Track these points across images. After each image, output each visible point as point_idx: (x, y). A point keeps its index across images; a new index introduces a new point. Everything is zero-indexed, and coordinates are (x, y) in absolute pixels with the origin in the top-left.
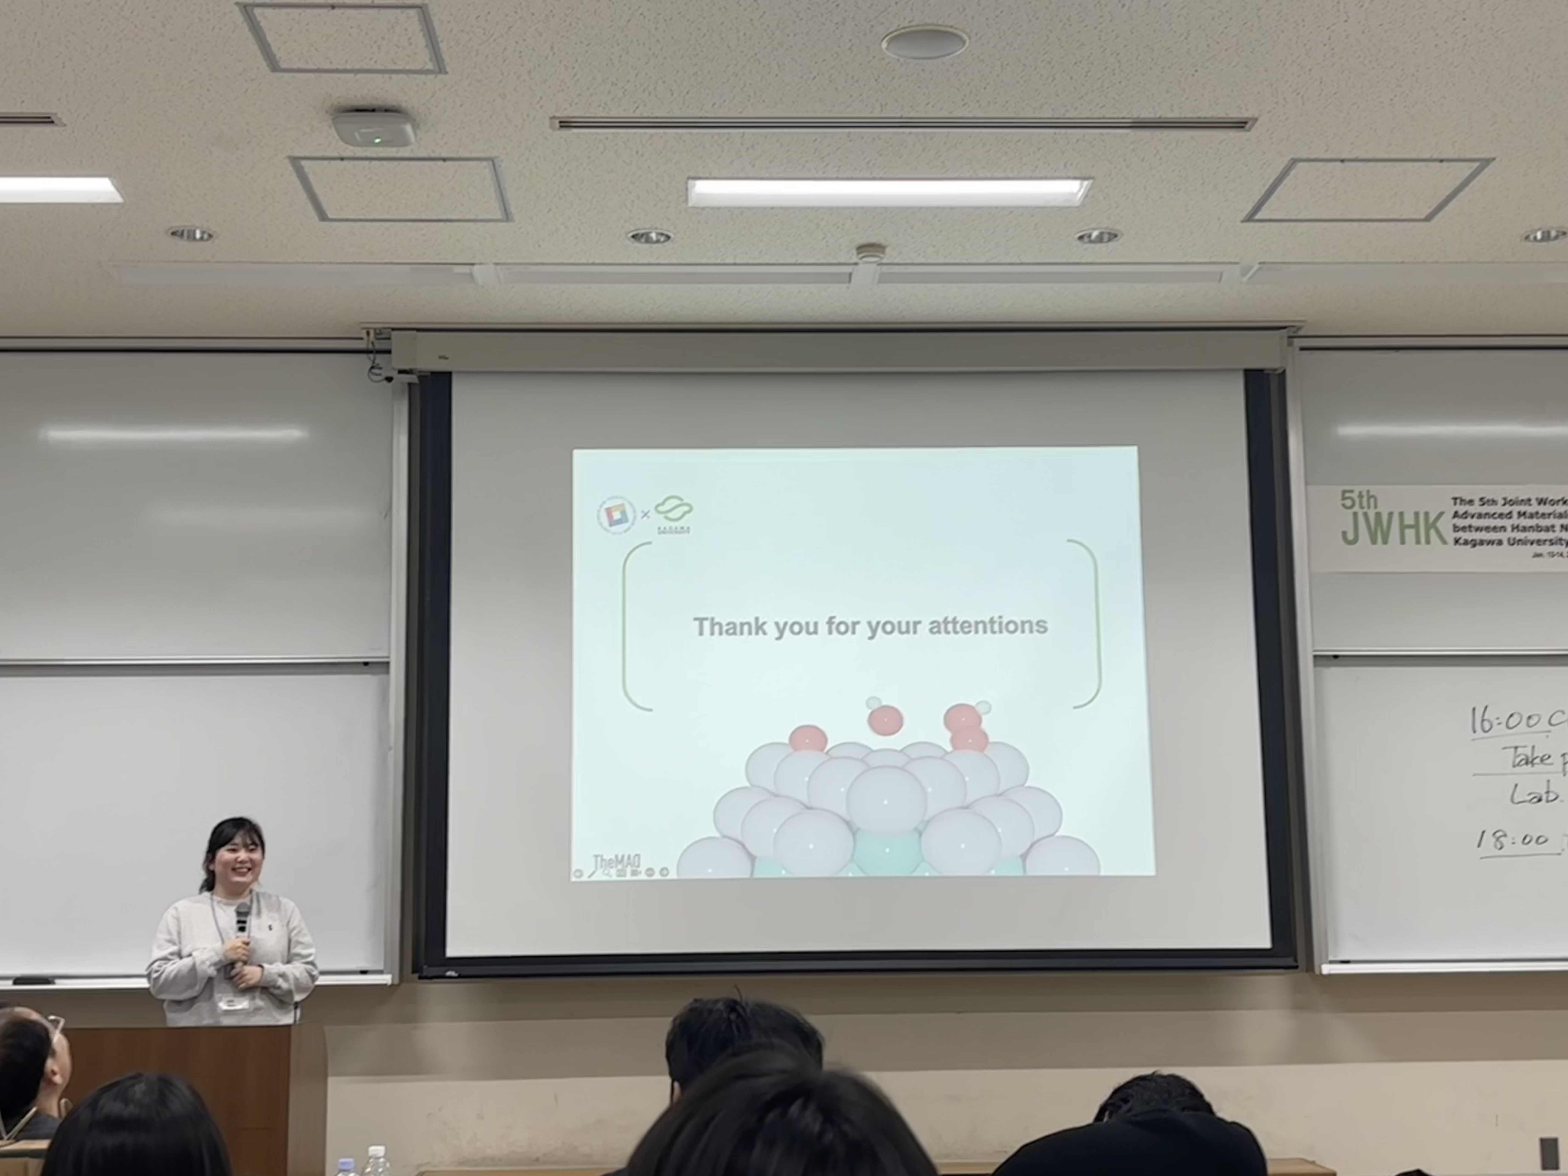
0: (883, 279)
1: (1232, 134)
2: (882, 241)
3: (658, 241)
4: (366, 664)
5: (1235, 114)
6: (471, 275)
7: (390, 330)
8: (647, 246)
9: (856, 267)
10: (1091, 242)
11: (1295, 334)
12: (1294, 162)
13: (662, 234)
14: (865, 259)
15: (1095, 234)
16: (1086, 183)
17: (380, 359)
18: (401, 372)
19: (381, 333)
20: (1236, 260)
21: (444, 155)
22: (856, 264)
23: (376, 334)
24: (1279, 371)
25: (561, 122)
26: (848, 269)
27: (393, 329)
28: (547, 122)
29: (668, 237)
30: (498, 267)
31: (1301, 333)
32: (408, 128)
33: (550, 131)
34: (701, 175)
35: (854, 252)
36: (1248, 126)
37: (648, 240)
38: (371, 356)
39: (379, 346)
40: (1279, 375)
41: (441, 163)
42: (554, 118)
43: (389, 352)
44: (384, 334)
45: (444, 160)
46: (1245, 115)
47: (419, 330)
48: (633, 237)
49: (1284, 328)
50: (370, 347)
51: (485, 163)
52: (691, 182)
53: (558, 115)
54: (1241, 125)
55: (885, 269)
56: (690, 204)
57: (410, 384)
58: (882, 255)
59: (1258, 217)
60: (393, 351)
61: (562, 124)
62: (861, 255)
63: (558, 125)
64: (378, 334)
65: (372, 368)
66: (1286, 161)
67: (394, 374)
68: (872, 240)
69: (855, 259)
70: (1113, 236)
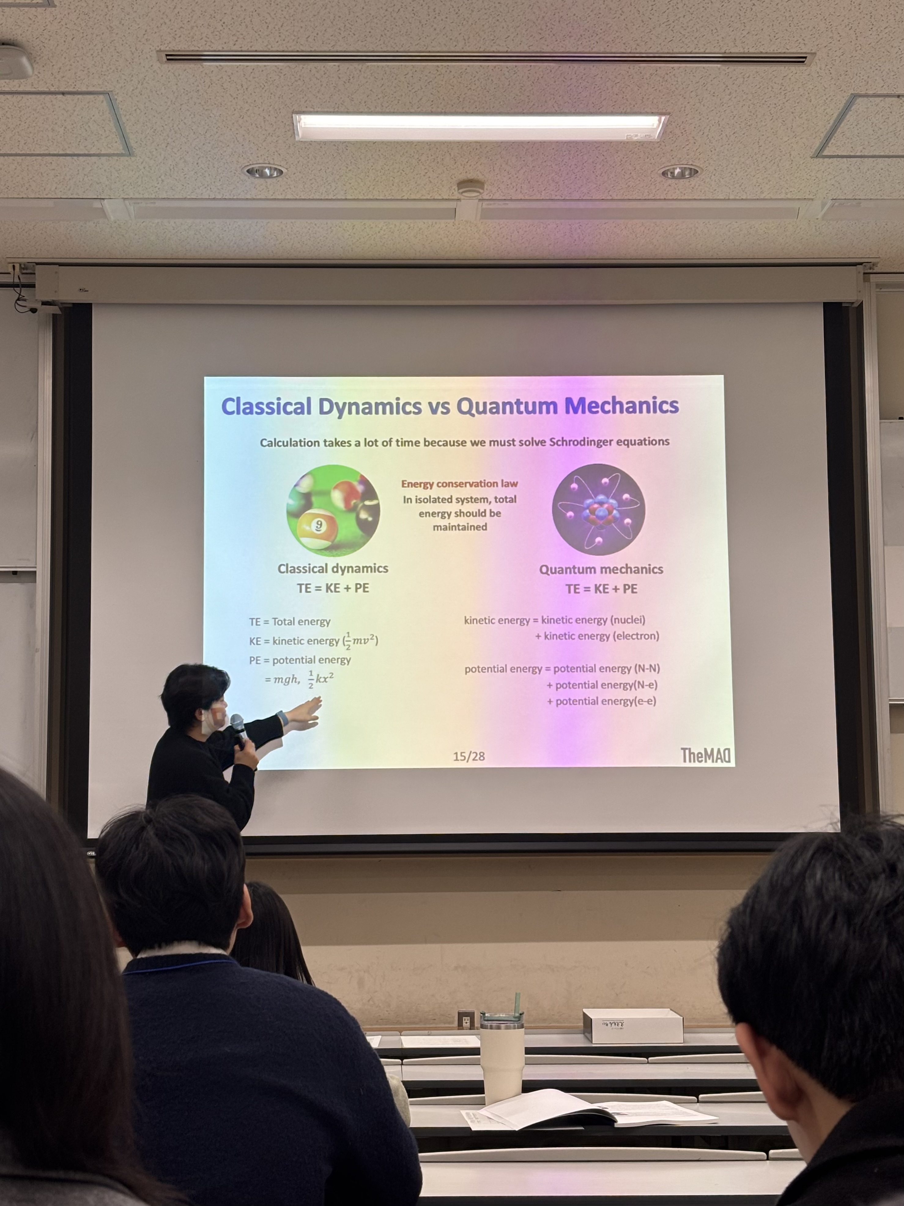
0: (486, 215)
1: (794, 68)
2: (481, 177)
3: (271, 176)
4: (15, 573)
5: (794, 49)
6: (102, 210)
7: (35, 264)
8: (262, 181)
9: (459, 203)
10: (673, 177)
11: (871, 271)
12: (855, 97)
13: (275, 169)
14: (466, 194)
15: (677, 171)
16: (663, 118)
17: (25, 292)
18: (44, 303)
19: (26, 269)
20: (811, 197)
21: (62, 89)
22: (459, 200)
23: (21, 268)
24: (856, 305)
25: (167, 55)
26: (451, 205)
27: (37, 264)
28: (154, 54)
29: (281, 172)
30: (127, 202)
31: (876, 270)
32: (24, 60)
33: (159, 64)
34: (304, 109)
35: (456, 187)
36: (807, 61)
37: (262, 175)
38: (18, 289)
39: (24, 280)
40: (857, 308)
41: (60, 97)
42: (160, 51)
43: (33, 286)
44: (28, 269)
45: (63, 94)
46: (803, 50)
47: (61, 265)
48: (248, 171)
49: (861, 264)
50: (17, 280)
51: (101, 97)
52: (296, 117)
53: (163, 48)
54: (800, 60)
55: (485, 205)
56: (297, 139)
57: (55, 316)
58: (481, 191)
59: (825, 153)
60: (36, 286)
61: (168, 57)
62: (461, 191)
63: (165, 59)
64: (24, 269)
65: (18, 299)
66: (847, 96)
67: (38, 306)
68: (470, 176)
69: (457, 195)
70: (694, 172)
